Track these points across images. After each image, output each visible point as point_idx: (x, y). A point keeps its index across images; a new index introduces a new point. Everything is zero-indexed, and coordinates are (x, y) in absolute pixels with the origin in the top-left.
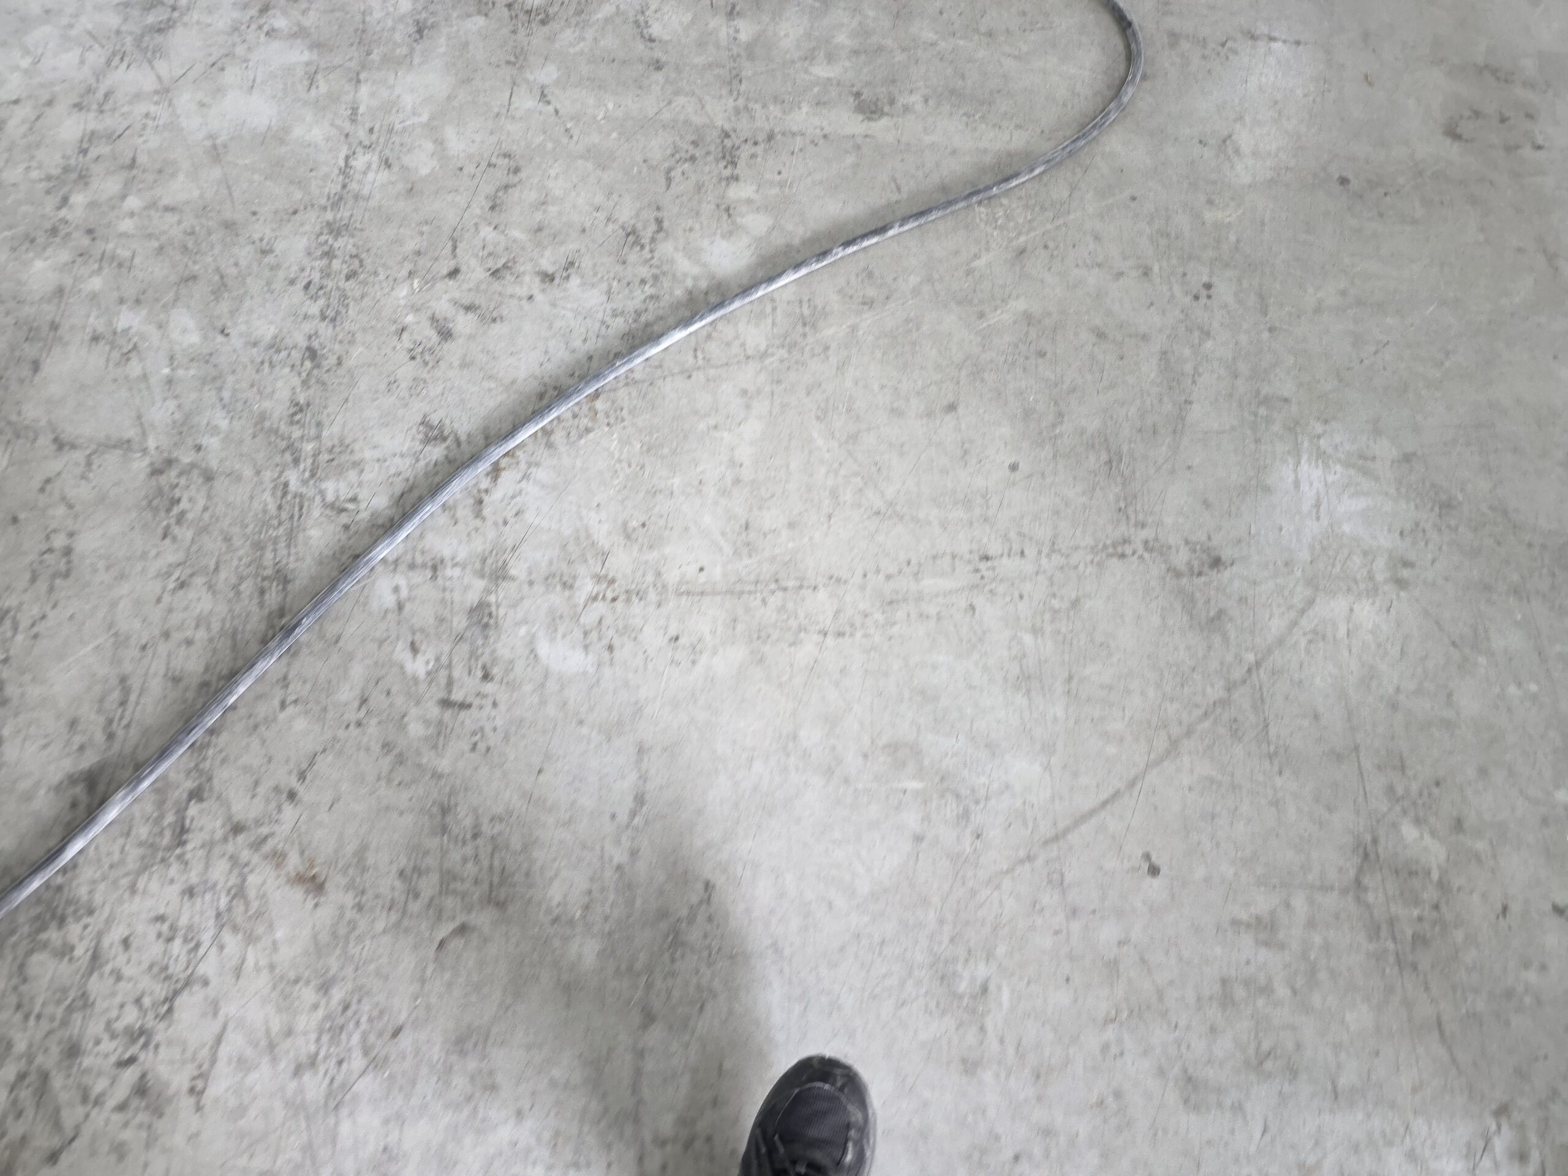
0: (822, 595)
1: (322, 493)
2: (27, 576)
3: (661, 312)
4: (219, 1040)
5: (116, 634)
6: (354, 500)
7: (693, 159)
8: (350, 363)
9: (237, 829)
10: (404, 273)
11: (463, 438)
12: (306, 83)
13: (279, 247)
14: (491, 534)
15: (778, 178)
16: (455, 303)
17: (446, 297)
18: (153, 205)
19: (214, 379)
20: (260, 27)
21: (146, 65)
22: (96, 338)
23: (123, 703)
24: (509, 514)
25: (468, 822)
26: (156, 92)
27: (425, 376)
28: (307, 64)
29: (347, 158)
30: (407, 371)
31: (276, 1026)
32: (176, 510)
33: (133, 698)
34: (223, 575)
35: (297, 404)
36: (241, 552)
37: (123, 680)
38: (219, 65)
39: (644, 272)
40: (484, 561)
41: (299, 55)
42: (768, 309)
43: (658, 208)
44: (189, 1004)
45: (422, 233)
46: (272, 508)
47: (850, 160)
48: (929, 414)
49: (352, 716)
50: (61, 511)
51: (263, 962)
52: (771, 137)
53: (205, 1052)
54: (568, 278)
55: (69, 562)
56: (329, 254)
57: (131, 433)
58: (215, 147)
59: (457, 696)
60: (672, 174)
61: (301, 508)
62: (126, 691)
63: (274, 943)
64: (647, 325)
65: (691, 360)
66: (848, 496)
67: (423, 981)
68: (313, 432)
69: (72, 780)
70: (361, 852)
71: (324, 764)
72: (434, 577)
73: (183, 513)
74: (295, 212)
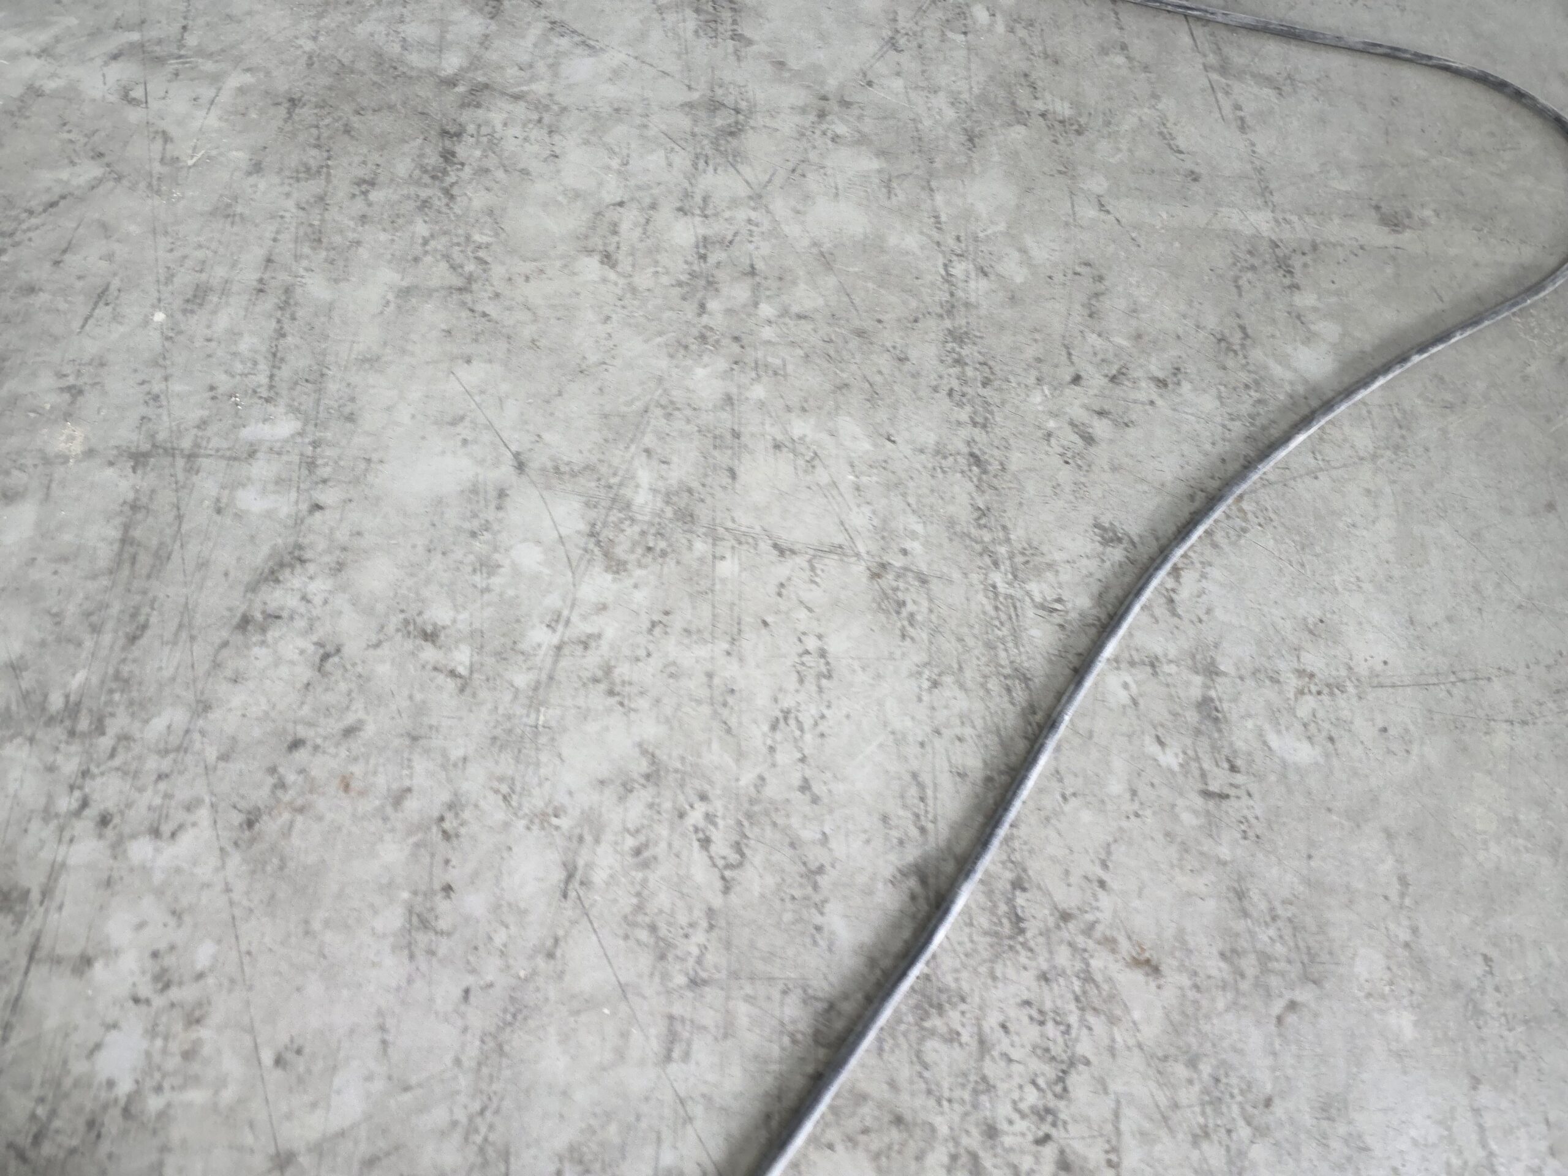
0: (1497, 685)
1: (1028, 593)
2: (794, 677)
3: (1272, 416)
4: (1117, 1115)
5: (893, 733)
6: (1059, 600)
7: (1253, 268)
8: (1013, 467)
9: (1065, 917)
10: (1031, 381)
11: (1136, 539)
12: (884, 190)
13: (913, 354)
14: (1192, 632)
15: (1333, 287)
16: (1087, 408)
17: (1077, 402)
18: (785, 312)
19: (896, 485)
20: (824, 133)
21: (731, 169)
22: (777, 446)
23: (922, 799)
24: (1201, 613)
25: (1263, 906)
26: (750, 198)
27: (1083, 480)
28: (880, 171)
29: (945, 266)
30: (1065, 475)
31: (1163, 1101)
32: (905, 613)
33: (929, 793)
34: (968, 674)
35: (979, 509)
36: (976, 652)
37: (915, 776)
38: (799, 171)
39: (1244, 377)
40: (1193, 657)
41: (870, 164)
42: (1364, 412)
43: (1238, 316)
44: (1080, 1082)
45: (1036, 341)
46: (989, 608)
47: (1389, 270)
48: (1534, 513)
49: (1130, 807)
50: (803, 614)
51: (1131, 1042)
52: (1315, 247)
53: (1109, 1127)
54: (1179, 384)
55: (828, 663)
56: (959, 362)
57: (840, 539)
58: (822, 254)
59: (1214, 787)
60: (1241, 282)
61: (1015, 608)
62: (921, 786)
63: (1134, 1023)
64: (1264, 428)
65: (1313, 461)
66: (1489, 589)
67: (1274, 1054)
68: (1001, 535)
69: (904, 874)
70: (1181, 936)
71: (1120, 853)
72: (1155, 674)
73: (912, 615)
74: (916, 321)
